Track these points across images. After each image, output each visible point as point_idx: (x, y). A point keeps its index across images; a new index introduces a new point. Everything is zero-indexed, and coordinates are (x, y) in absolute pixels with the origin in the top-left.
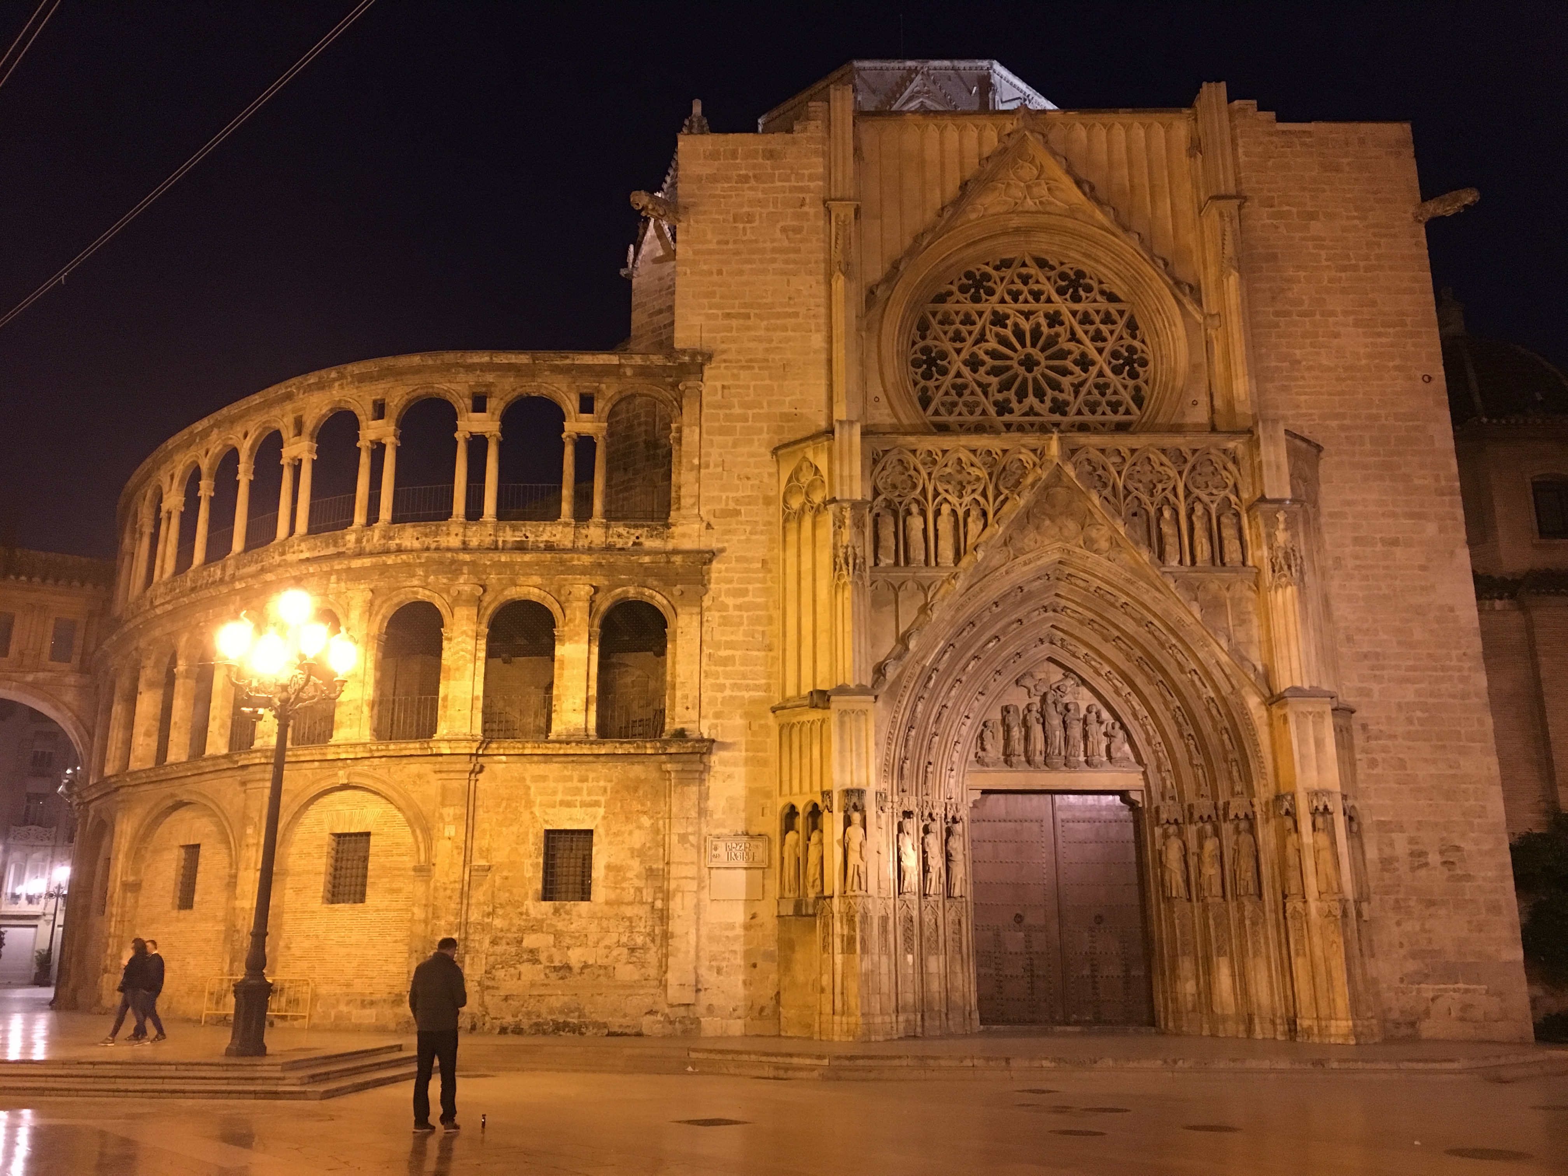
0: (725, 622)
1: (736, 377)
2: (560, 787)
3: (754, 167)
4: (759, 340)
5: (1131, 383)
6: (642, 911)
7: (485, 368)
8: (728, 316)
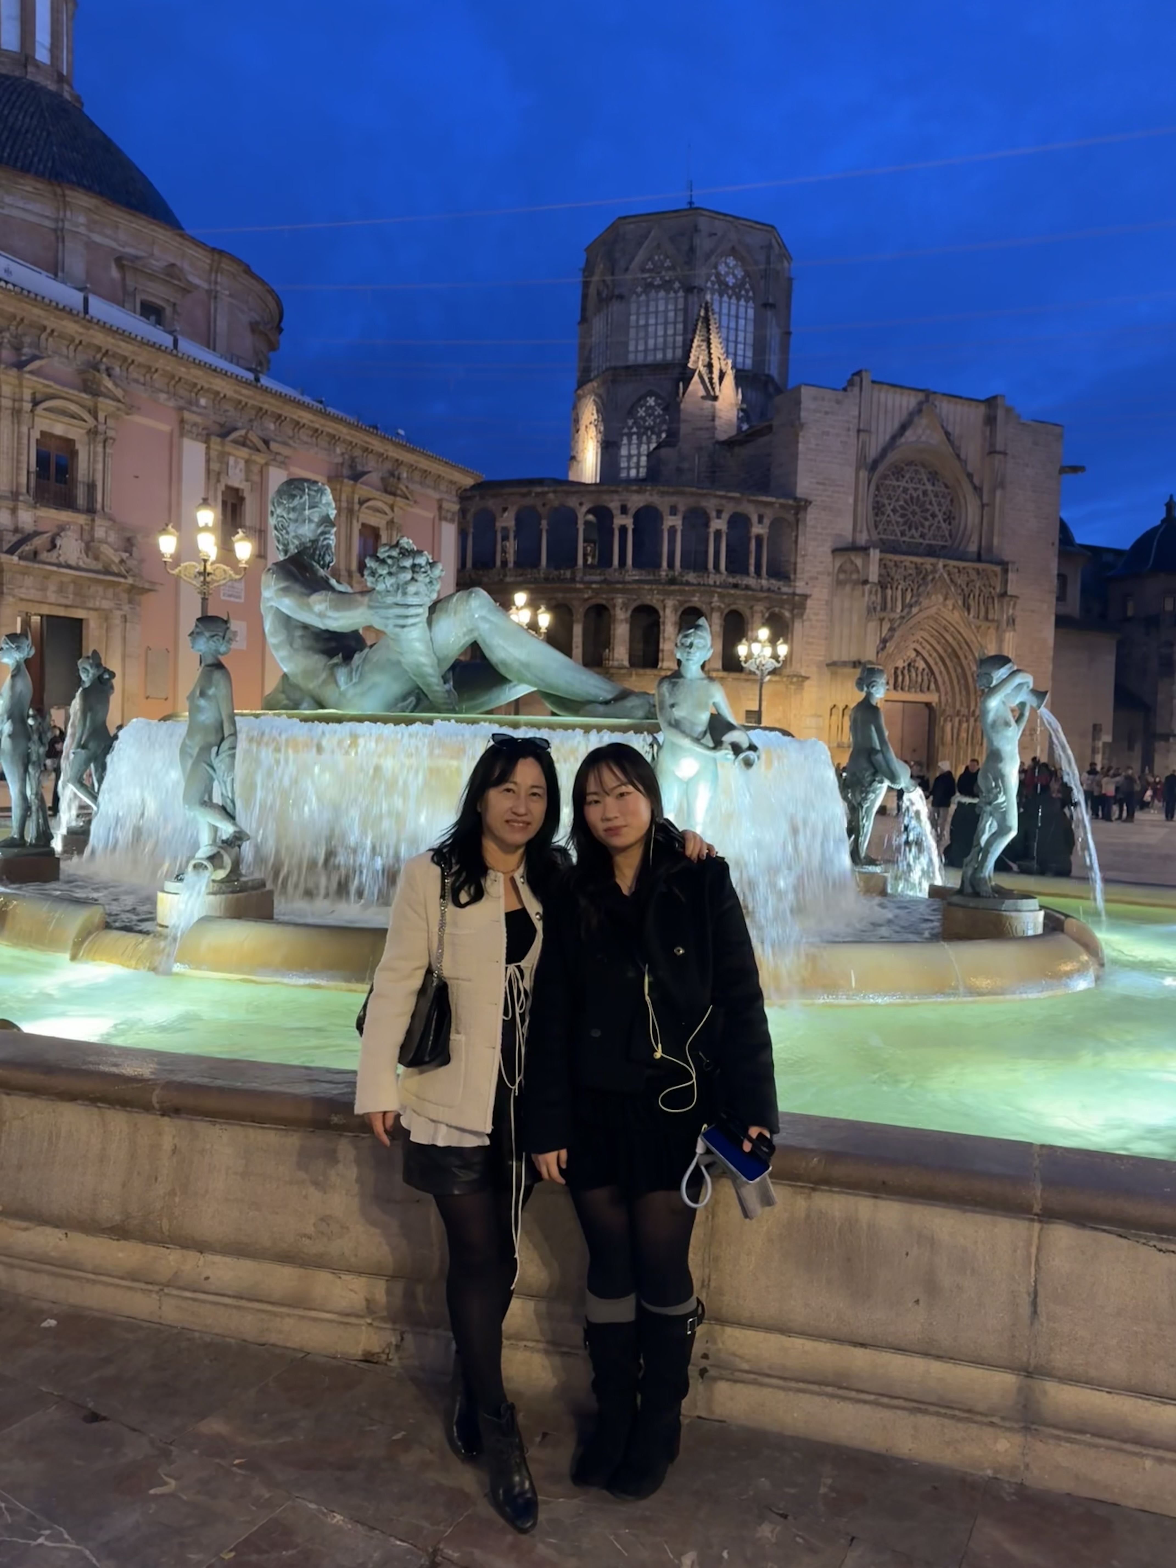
0: (811, 626)
1: (819, 514)
2: (750, 692)
3: (831, 408)
4: (829, 497)
5: (949, 527)
7: (721, 497)
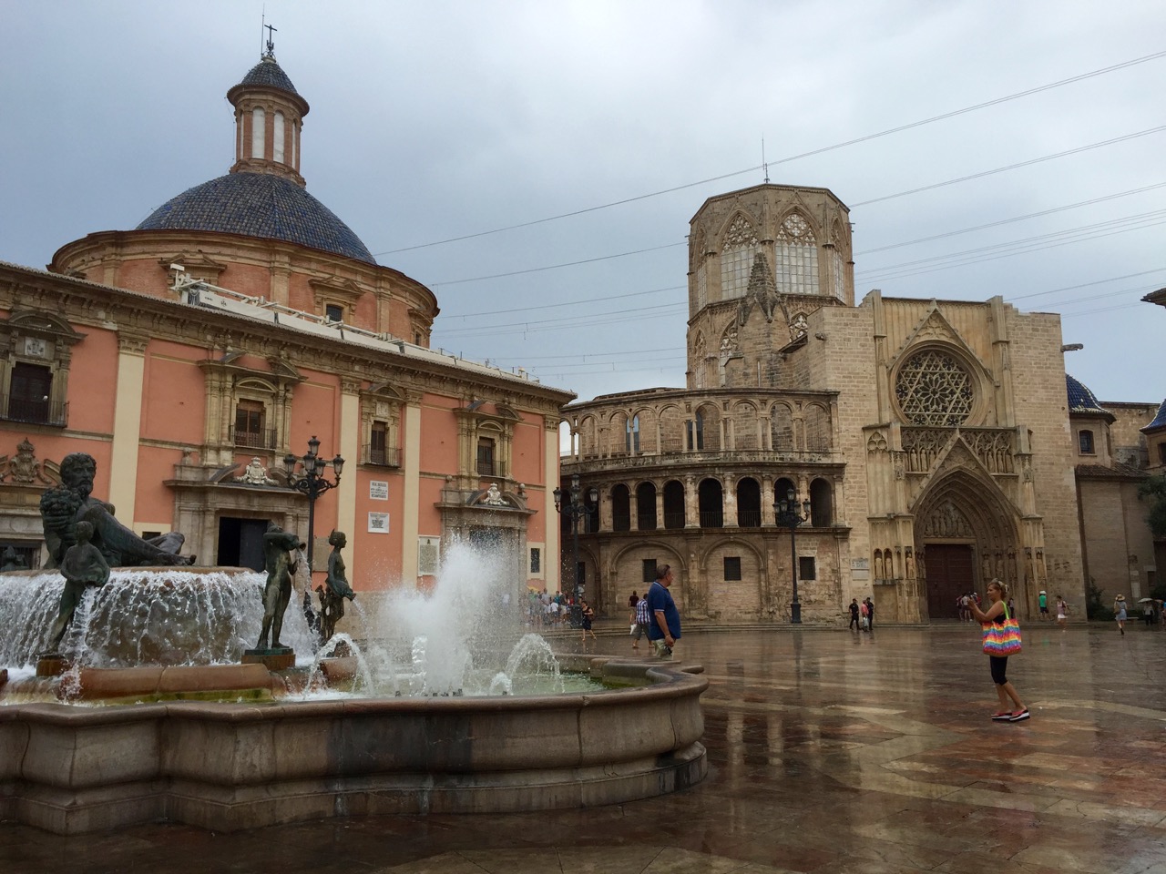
0: (851, 487)
1: (848, 400)
2: (803, 543)
3: (851, 320)
4: (855, 386)
5: (967, 401)
6: (832, 583)
8: (844, 377)
